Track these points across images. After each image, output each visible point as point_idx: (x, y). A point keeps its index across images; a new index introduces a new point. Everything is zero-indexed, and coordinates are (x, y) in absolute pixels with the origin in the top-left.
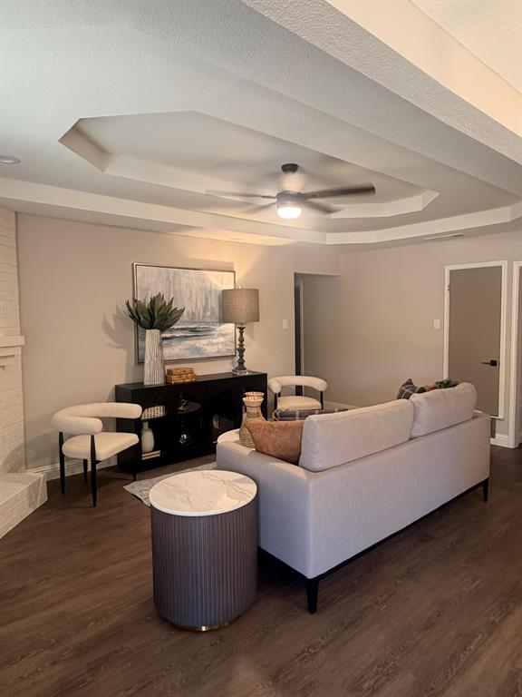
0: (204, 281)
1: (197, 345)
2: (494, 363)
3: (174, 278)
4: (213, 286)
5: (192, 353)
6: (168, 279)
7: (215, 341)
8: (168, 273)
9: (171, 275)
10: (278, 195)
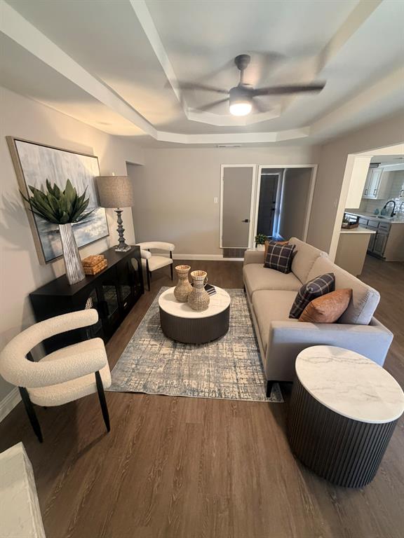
0: (79, 166)
1: (86, 231)
2: (247, 221)
3: (56, 162)
4: (87, 172)
5: (84, 240)
6: (51, 161)
7: (96, 225)
8: (49, 155)
9: (53, 156)
10: (233, 89)
